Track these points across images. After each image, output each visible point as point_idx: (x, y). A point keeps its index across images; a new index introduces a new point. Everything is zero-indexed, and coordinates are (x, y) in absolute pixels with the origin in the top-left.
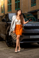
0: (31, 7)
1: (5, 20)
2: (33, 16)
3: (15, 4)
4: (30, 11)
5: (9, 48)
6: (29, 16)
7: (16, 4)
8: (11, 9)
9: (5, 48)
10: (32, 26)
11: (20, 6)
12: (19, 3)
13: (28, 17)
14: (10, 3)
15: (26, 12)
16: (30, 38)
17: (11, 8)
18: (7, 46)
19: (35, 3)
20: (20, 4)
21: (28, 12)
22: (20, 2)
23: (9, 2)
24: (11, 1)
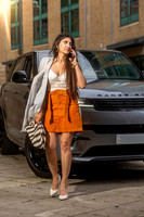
0: (121, 26)
1: (24, 76)
2: (127, 62)
3: (62, 15)
4: (114, 42)
5: (40, 180)
6: (112, 60)
7: (64, 16)
8: (46, 36)
9: (25, 182)
10: (123, 97)
11: (78, 23)
12: (75, 13)
13: (111, 64)
14: (43, 12)
15: (102, 47)
16: (118, 143)
17: (47, 33)
18: (32, 173)
19: (135, 11)
20: (81, 16)
21: (108, 47)
22: (78, 9)
23: (40, 7)
24: (45, 5)
